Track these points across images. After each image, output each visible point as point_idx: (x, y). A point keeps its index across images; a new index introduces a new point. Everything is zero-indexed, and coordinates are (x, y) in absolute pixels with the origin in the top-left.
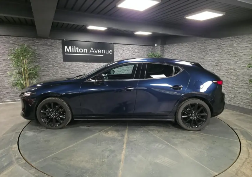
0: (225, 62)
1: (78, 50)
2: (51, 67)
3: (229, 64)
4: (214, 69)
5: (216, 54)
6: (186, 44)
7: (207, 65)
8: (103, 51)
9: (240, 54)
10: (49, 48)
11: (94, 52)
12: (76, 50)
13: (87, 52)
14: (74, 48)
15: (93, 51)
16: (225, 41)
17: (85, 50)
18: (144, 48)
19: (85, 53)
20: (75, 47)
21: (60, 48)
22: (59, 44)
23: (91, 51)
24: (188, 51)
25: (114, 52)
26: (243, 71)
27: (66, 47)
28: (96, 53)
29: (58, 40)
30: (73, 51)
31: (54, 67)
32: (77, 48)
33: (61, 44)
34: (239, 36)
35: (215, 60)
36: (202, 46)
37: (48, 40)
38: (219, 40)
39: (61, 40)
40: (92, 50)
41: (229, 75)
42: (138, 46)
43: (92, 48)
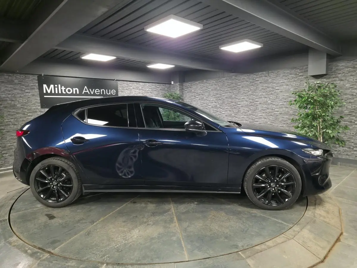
0: (260, 100)
1: (65, 90)
2: (20, 118)
3: (266, 103)
4: (249, 110)
5: (250, 92)
6: (212, 82)
7: (240, 105)
8: (103, 91)
9: (277, 91)
10: (17, 87)
11: (89, 93)
12: (61, 90)
13: (78, 93)
14: (58, 87)
15: (88, 91)
16: (258, 76)
17: (76, 91)
18: (158, 86)
19: (76, 95)
20: (59, 85)
21: (35, 87)
22: (33, 81)
23: (84, 91)
24: (216, 89)
25: (119, 93)
26: (281, 110)
27: (45, 86)
28: (92, 93)
29: (31, 76)
30: (57, 92)
31: (25, 117)
32: (63, 87)
33: (37, 82)
34: (273, 71)
35: (249, 100)
36: (232, 83)
37: (15, 75)
38: (253, 76)
39: (37, 76)
40: (86, 90)
41: (266, 115)
42: (150, 84)
43: (86, 87)
